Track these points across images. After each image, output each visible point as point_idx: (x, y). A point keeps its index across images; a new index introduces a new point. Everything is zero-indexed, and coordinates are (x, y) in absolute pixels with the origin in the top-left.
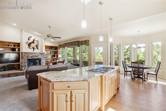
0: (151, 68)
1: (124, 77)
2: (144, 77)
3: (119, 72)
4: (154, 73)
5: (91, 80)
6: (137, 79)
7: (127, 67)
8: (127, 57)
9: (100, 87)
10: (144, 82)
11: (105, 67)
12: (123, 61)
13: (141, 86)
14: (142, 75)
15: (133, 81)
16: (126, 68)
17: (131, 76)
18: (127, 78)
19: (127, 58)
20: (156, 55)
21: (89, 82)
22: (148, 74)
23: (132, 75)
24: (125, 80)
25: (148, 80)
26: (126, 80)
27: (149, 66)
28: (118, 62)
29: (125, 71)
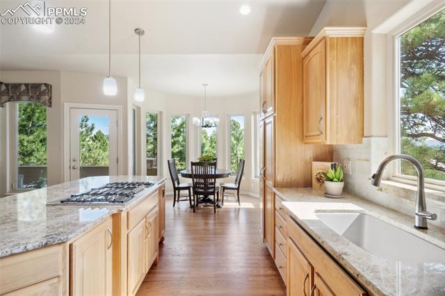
0: (230, 174)
1: (174, 206)
2: (216, 198)
3: (163, 194)
4: (233, 186)
5: (81, 235)
6: (201, 205)
7: (180, 176)
8: (177, 150)
9: (110, 252)
10: (217, 210)
11: (123, 184)
12: (170, 162)
13: (211, 222)
14: (213, 193)
15: (194, 212)
16: (178, 179)
17: (190, 200)
18: (181, 207)
19: (178, 152)
20: (234, 145)
21: (71, 246)
22: (224, 188)
23: (192, 198)
24: (175, 214)
25: (224, 203)
26: (177, 213)
27: (224, 170)
28: (154, 164)
29: (175, 189)
